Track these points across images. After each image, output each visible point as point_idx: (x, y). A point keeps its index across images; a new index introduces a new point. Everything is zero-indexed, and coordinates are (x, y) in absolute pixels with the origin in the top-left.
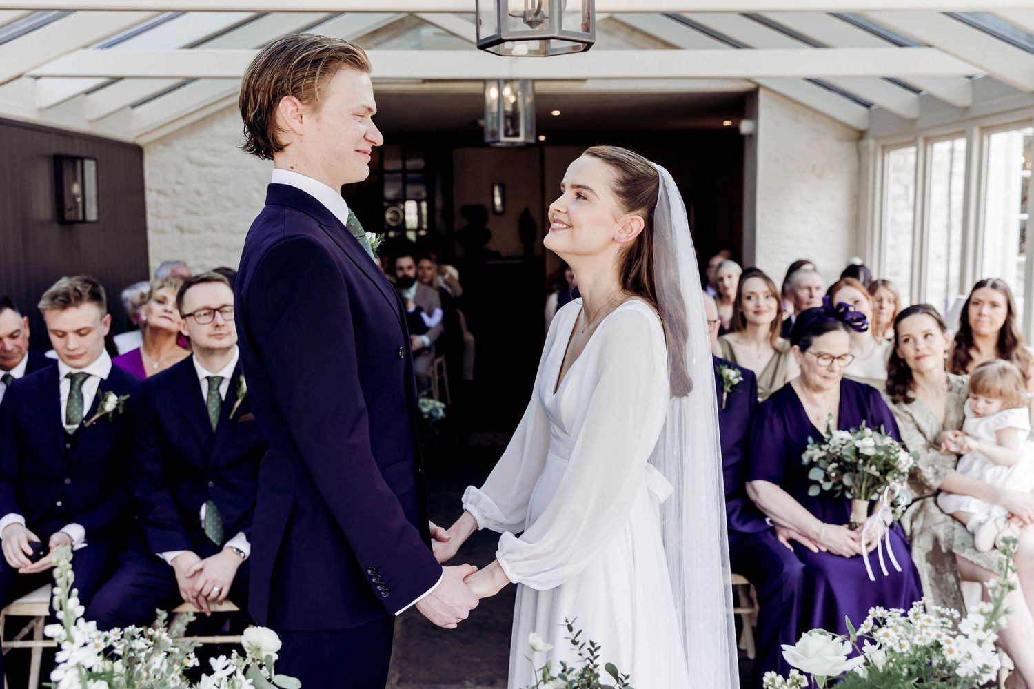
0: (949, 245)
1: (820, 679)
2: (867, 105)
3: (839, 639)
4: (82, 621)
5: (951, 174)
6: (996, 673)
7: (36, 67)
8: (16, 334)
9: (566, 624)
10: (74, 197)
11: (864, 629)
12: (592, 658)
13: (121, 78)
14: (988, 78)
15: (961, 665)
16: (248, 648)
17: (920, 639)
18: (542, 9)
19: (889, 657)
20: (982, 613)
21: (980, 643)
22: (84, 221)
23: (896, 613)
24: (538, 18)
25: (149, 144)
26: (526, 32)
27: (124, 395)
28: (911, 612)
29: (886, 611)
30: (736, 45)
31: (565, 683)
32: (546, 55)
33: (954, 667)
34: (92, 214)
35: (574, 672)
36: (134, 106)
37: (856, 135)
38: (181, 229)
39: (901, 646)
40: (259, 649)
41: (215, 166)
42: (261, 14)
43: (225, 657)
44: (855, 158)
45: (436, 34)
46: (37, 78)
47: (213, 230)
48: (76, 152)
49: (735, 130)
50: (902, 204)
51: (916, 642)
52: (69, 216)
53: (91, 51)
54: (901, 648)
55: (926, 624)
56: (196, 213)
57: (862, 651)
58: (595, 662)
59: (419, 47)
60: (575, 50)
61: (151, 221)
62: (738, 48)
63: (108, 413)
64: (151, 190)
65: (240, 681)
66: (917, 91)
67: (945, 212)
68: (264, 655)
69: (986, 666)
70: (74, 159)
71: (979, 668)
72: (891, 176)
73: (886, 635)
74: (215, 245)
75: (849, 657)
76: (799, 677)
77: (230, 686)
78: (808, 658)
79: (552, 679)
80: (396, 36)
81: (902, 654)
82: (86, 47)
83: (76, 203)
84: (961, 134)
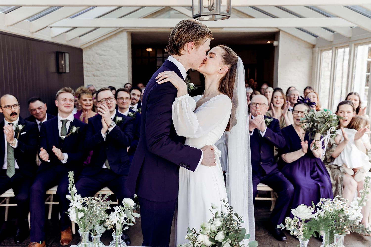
0: (342, 83)
1: (303, 220)
2: (316, 36)
3: (310, 207)
4: (76, 194)
5: (343, 59)
6: (361, 220)
7: (51, 24)
8: (40, 108)
9: (223, 200)
10: (62, 65)
11: (318, 205)
12: (231, 211)
13: (76, 28)
14: (358, 28)
15: (350, 216)
16: (124, 204)
17: (337, 208)
18: (214, 5)
19: (325, 214)
20: (358, 200)
21: (356, 210)
22: (65, 72)
23: (329, 200)
24: (213, 8)
25: (84, 48)
26: (209, 13)
27: (78, 127)
28: (334, 200)
29: (326, 199)
30: (273, 16)
31: (223, 218)
32: (214, 20)
33: (348, 217)
34: (67, 70)
35: (225, 215)
36: (80, 36)
37: (312, 46)
38: (94, 75)
39: (331, 210)
40: (128, 205)
41: (105, 55)
42: (120, 7)
43: (118, 207)
44: (312, 54)
45: (175, 13)
46: (51, 27)
47: (104, 76)
48: (63, 51)
49: (272, 44)
50: (327, 69)
51: (336, 209)
52: (60, 71)
53: (68, 19)
54: (331, 211)
55: (339, 203)
56: (99, 70)
57: (316, 212)
58: (232, 212)
59: (170, 17)
60: (223, 19)
61: (85, 73)
62: (274, 17)
63: (73, 133)
64: (85, 63)
65: (123, 214)
66: (333, 32)
67: (341, 72)
68: (129, 206)
69: (358, 217)
70: (62, 53)
71: (356, 217)
72: (323, 60)
73: (326, 206)
74: (105, 80)
75: (313, 213)
76: (296, 219)
77: (120, 216)
78: (300, 213)
79: (218, 217)
80: (162, 14)
81: (330, 213)
82: (66, 18)
83: (63, 67)
84: (348, 46)
